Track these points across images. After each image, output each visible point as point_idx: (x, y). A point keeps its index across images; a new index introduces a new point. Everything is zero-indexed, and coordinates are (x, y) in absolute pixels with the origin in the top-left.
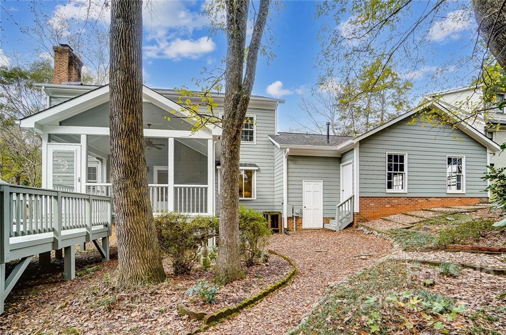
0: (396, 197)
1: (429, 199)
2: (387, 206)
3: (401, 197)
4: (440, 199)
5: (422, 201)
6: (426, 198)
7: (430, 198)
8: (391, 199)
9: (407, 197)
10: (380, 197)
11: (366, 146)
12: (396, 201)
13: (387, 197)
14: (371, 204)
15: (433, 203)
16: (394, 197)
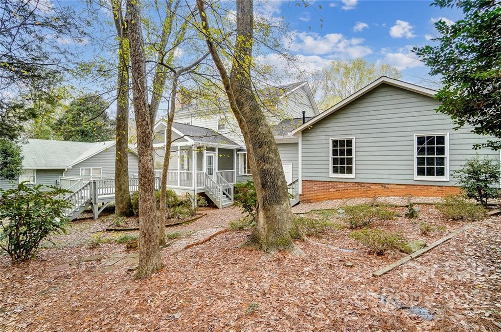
0: (342, 182)
1: (387, 186)
2: (331, 190)
3: (348, 182)
4: (404, 187)
5: (376, 187)
6: (382, 185)
7: (388, 184)
8: (336, 183)
9: (356, 183)
10: (324, 181)
11: (307, 135)
12: (342, 186)
13: (331, 182)
14: (314, 188)
15: (393, 190)
16: (339, 182)
